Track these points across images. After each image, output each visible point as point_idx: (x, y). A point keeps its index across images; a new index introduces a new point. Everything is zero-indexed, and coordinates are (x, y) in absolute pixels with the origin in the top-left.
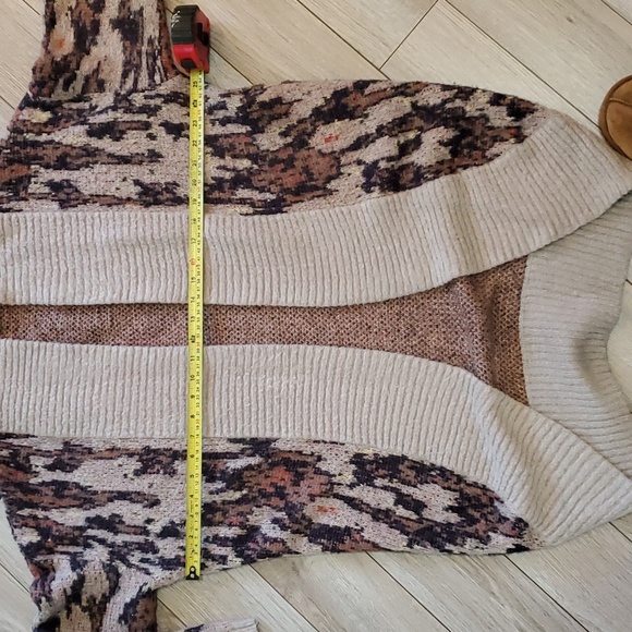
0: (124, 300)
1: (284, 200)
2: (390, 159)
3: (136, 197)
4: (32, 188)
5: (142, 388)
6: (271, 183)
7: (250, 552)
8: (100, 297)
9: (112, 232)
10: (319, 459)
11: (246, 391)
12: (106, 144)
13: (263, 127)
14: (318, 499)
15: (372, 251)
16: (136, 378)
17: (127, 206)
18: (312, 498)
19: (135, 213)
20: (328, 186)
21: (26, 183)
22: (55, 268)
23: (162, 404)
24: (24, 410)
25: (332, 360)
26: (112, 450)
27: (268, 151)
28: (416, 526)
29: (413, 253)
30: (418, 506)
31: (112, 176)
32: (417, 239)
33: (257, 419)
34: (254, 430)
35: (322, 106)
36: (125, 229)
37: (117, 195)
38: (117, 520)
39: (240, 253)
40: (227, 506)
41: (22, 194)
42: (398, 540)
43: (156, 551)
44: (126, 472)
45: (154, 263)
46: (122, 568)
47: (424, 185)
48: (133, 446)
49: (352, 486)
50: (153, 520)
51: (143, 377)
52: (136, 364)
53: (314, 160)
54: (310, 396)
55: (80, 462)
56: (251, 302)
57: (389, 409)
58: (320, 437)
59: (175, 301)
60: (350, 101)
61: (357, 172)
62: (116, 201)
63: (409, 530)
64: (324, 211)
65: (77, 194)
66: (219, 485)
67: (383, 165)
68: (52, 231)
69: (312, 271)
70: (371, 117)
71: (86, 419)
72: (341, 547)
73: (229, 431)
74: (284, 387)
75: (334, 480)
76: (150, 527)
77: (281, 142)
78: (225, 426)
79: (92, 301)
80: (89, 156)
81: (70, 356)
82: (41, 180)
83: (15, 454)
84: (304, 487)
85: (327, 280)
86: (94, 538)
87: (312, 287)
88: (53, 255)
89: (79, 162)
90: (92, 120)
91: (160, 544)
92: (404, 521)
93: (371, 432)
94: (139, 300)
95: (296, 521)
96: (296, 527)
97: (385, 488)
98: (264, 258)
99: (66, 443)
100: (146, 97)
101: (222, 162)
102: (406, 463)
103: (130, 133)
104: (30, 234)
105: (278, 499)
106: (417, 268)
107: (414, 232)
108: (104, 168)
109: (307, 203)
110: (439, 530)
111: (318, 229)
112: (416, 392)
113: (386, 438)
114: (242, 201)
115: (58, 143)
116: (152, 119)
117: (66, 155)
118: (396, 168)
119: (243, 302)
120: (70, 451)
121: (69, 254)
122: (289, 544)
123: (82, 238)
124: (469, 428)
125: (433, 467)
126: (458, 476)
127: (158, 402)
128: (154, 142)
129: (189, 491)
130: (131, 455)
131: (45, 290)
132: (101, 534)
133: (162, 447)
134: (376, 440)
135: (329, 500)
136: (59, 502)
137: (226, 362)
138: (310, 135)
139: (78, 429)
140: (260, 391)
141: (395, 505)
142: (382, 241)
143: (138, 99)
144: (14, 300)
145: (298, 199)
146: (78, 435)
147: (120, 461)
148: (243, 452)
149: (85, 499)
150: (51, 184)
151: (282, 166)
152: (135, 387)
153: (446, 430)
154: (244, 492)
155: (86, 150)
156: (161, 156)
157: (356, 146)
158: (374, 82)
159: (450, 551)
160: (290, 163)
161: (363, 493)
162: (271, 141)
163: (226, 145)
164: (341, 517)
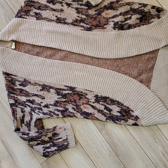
0: (47, 46)
1: (92, 28)
2: (122, 22)
3: (55, 20)
4: (31, 13)
5: (45, 69)
6: (90, 23)
7: (65, 115)
8: (41, 44)
9: (47, 28)
10: (87, 94)
11: (71, 74)
12: (51, 5)
13: (91, 8)
14: (84, 104)
15: (113, 45)
16: (44, 66)
17: (53, 22)
18: (83, 104)
19: (54, 24)
20: (104, 26)
21: (29, 12)
22: (32, 34)
23: (50, 74)
24: (16, 69)
25: (94, 70)
26: (35, 83)
27: (91, 14)
28: (109, 115)
29: (124, 47)
30: (110, 110)
31: (50, 14)
32: (126, 43)
33: (72, 82)
35: (107, 5)
36: (51, 28)
37: (51, 19)
38: (34, 101)
39: (78, 39)
40: (61, 102)
41: (28, 14)
42: (103, 118)
44: (38, 89)
45: (56, 38)
46: (33, 113)
47: (131, 29)
48: (41, 83)
49: (94, 103)
50: (43, 102)
51: (46, 67)
52: (45, 63)
53: (102, 19)
54: (87, 78)
55: (27, 85)
56: (78, 52)
57: (107, 84)
58: (88, 89)
59: (59, 48)
60: (114, 5)
61: (112, 24)
62: (50, 20)
63: (107, 116)
64: (102, 33)
65: (41, 17)
66: (60, 97)
67: (120, 23)
68: (33, 25)
69: (96, 48)
70: (119, 10)
71: (31, 74)
72: (88, 117)
73: (65, 84)
74: (81, 75)
75: (89, 100)
76: (41, 104)
77: (94, 13)
78: (64, 82)
79: (39, 45)
80: (46, 8)
81: (30, 58)
82: (33, 11)
83: (12, 80)
84: (81, 101)
85: (99, 51)
86: (27, 105)
87: (95, 52)
88: (32, 31)
89: (43, 9)
91: (43, 109)
92: (106, 114)
93: (101, 90)
94: (51, 47)
95: (78, 109)
96: (78, 110)
97: (102, 104)
98: (84, 42)
99: (25, 80)
101: (78, 15)
102: (109, 99)
103: (57, 4)
104: (28, 25)
105: (74, 103)
106: (124, 51)
107: (125, 42)
108: (49, 11)
109: (98, 29)
110: (115, 117)
111: (99, 37)
112: (115, 81)
113: (105, 92)
114: (82, 26)
115: (39, 3)
116: (63, 1)
117: (41, 6)
118: (123, 24)
119: (76, 52)
120: (25, 82)
121: (36, 32)
122: (75, 114)
123: (40, 28)
124: (127, 91)
125: (116, 101)
126: (122, 104)
127: (49, 73)
128: (63, 7)
129: (52, 97)
130: (40, 85)
131: (28, 40)
132: (29, 104)
133: (48, 85)
134: (102, 92)
135: (87, 105)
136: (21, 94)
137: (67, 66)
138: (102, 12)
139: (28, 77)
140: (75, 75)
141: (104, 109)
142: (116, 43)
144: (21, 40)
145: (96, 28)
146: (28, 78)
147: (37, 86)
148: (67, 89)
149: (27, 94)
150: (35, 13)
151: (93, 19)
152: (44, 68)
153: (121, 91)
154: (66, 99)
155: (45, 6)
156: (64, 11)
157: (113, 17)
158: (121, 1)
159: (117, 123)
160: (95, 19)
161: (96, 105)
162: (92, 12)
163: (80, 11)
164: (90, 110)
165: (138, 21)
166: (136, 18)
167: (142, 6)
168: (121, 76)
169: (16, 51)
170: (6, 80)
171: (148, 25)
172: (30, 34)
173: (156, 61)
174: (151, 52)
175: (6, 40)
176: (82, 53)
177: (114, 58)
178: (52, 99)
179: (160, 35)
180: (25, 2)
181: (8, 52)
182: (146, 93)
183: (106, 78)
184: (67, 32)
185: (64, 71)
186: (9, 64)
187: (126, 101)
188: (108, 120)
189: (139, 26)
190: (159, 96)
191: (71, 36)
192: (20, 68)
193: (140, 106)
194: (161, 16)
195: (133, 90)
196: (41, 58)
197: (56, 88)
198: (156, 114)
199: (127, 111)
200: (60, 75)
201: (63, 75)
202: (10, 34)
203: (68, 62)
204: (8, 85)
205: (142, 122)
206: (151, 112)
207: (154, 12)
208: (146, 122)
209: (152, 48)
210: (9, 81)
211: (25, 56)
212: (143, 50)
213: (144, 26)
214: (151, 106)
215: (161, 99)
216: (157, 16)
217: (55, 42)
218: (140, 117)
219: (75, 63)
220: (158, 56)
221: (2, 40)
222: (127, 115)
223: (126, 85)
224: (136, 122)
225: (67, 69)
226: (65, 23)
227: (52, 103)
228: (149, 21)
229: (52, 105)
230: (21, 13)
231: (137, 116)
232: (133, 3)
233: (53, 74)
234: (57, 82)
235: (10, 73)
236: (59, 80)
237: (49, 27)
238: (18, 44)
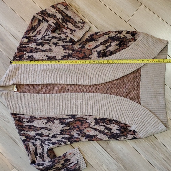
0: (44, 83)
2: (104, 50)
3: (47, 59)
4: (25, 57)
6: (76, 56)
7: (72, 141)
8: (39, 82)
9: (41, 67)
10: (87, 119)
11: (70, 104)
12: (40, 47)
13: (75, 43)
14: (87, 129)
15: (100, 71)
16: (45, 101)
18: (85, 128)
20: (90, 57)
21: (23, 56)
22: (29, 76)
23: (51, 107)
24: (22, 108)
25: (89, 96)
26: (41, 118)
27: (76, 49)
28: (110, 134)
29: (110, 72)
30: (110, 129)
31: (41, 55)
32: (111, 68)
33: (72, 110)
34: (72, 113)
35: (88, 38)
37: (43, 59)
38: (42, 134)
39: (70, 72)
40: (66, 130)
41: (22, 59)
42: (106, 138)
43: (51, 141)
44: (44, 123)
45: (50, 74)
46: (44, 145)
47: (113, 55)
48: (45, 117)
49: (94, 125)
52: (45, 98)
53: (86, 51)
54: (84, 105)
55: (34, 120)
56: (72, 84)
57: (102, 107)
58: (87, 114)
59: (55, 83)
60: (94, 37)
61: (96, 53)
63: (108, 135)
65: (34, 59)
66: (64, 125)
67: (102, 51)
68: (29, 67)
69: (86, 76)
70: (99, 40)
71: (35, 111)
72: (92, 140)
74: (78, 103)
75: (90, 124)
76: (49, 135)
77: (79, 47)
78: (65, 112)
79: (37, 83)
80: (37, 50)
81: (31, 96)
82: (26, 55)
83: (20, 119)
84: (83, 126)
85: (90, 78)
86: (37, 138)
87: (86, 80)
88: (29, 73)
89: (34, 51)
90: (37, 42)
91: (52, 139)
92: (107, 133)
93: (98, 113)
94: (47, 83)
95: (82, 134)
96: (82, 135)
97: (102, 126)
98: (75, 73)
99: (31, 116)
100: (48, 37)
101: (66, 51)
102: (107, 119)
103: (45, 45)
104: (24, 68)
105: (78, 129)
106: (111, 75)
108: (40, 53)
110: (115, 135)
111: (87, 67)
112: (108, 103)
113: (102, 114)
115: (30, 47)
116: (50, 42)
117: (32, 50)
118: (105, 52)
119: (70, 83)
120: (32, 118)
121: (32, 72)
122: (80, 139)
123: (35, 69)
124: (121, 110)
125: (113, 120)
126: (119, 122)
127: (50, 107)
128: (51, 47)
129: (57, 128)
130: (45, 119)
131: (27, 81)
132: (39, 137)
133: (51, 117)
134: (100, 114)
135: (89, 129)
136: (30, 130)
137: (65, 97)
138: (85, 45)
139: (33, 113)
140: (73, 104)
141: (105, 129)
143: (47, 38)
144: (20, 83)
146: (33, 114)
147: (42, 120)
148: (69, 118)
149: (35, 129)
150: (28, 56)
151: (79, 52)
152: (45, 103)
153: (116, 111)
154: (70, 127)
155: (36, 49)
156: (52, 50)
157: (96, 47)
158: (99, 32)
159: (118, 140)
160: (81, 51)
161: (97, 127)
162: (77, 47)
163: (67, 47)
164: (92, 133)
165: (118, 47)
166: (115, 45)
167: (118, 34)
168: (113, 97)
169: (18, 93)
170: (15, 119)
171: (126, 49)
172: (28, 75)
173: (141, 78)
174: (134, 71)
175: (8, 85)
176: (75, 84)
177: (104, 82)
178: (58, 129)
180: (17, 49)
181: (12, 95)
182: (138, 108)
183: (100, 101)
184: (58, 67)
185: (63, 102)
186: (15, 105)
187: (122, 119)
188: (110, 139)
189: (120, 51)
190: (150, 109)
191: (63, 71)
192: (25, 107)
193: (135, 121)
194: (136, 39)
195: (126, 107)
196: (41, 94)
197: (59, 118)
198: (150, 126)
199: (125, 127)
200: (60, 106)
201: (63, 106)
202: (10, 79)
203: (65, 94)
204: (17, 124)
205: (140, 134)
206: (145, 125)
207: (129, 36)
208: (143, 134)
209: (135, 68)
210: (18, 120)
211: (27, 96)
212: (126, 71)
213: (124, 50)
214: (144, 119)
215: (152, 111)
216: (133, 39)
217: (50, 79)
218: (137, 131)
219: (71, 93)
220: (141, 74)
221: (5, 85)
222: (125, 131)
223: (119, 104)
224: (134, 136)
225: (65, 99)
226: (56, 60)
228: (127, 45)
229: (59, 134)
230: (16, 59)
231: (134, 131)
232: (109, 32)
233: (54, 107)
234: (59, 113)
235: (17, 113)
236: (60, 111)
237: (43, 67)
238: (19, 87)
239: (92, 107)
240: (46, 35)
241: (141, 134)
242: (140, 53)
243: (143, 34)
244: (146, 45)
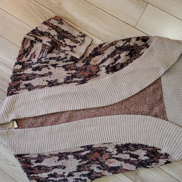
0: (48, 113)
1: (86, 80)
2: (113, 64)
3: (47, 85)
4: (21, 87)
5: (55, 137)
6: (81, 76)
7: (92, 177)
8: (42, 113)
9: (42, 95)
10: (106, 148)
11: (83, 133)
12: (37, 72)
13: (78, 61)
14: (108, 160)
15: (113, 89)
16: (53, 134)
17: (46, 87)
18: (107, 159)
19: (48, 89)
20: (97, 74)
21: (19, 86)
22: (30, 107)
24: (26, 147)
25: (104, 120)
26: (51, 155)
27: (79, 67)
28: (137, 162)
29: (124, 87)
30: (137, 157)
31: (40, 80)
32: (125, 83)
33: (87, 140)
34: (87, 143)
35: (91, 53)
36: (46, 94)
37: (42, 85)
38: (56, 174)
39: (77, 95)
40: (84, 166)
41: (19, 89)
42: (133, 167)
43: (67, 181)
44: (55, 160)
45: (54, 102)
47: (124, 68)
48: (56, 153)
49: (117, 154)
50: (65, 172)
51: (55, 134)
52: (53, 130)
53: (92, 68)
54: (100, 131)
55: (43, 159)
56: (82, 108)
57: (123, 131)
58: (105, 142)
59: (61, 111)
60: (99, 50)
61: (104, 69)
62: (42, 87)
63: (136, 164)
64: (97, 81)
65: (32, 86)
66: (81, 160)
67: (111, 66)
68: (27, 97)
69: (97, 97)
70: (105, 53)
71: (43, 148)
72: (117, 172)
73: (80, 145)
74: (92, 130)
75: (112, 153)
76: (64, 174)
77: (82, 64)
78: (79, 143)
80: (34, 76)
81: (36, 131)
82: (23, 84)
83: (26, 160)
84: (104, 157)
85: (101, 99)
87: (98, 102)
89: (31, 78)
90: (33, 66)
92: (134, 162)
93: (119, 138)
94: (52, 112)
95: (103, 167)
96: (104, 168)
97: (126, 153)
98: (83, 96)
99: (39, 155)
100: (45, 59)
101: (68, 72)
102: (131, 145)
103: (43, 68)
104: (22, 99)
105: (97, 161)
106: (127, 91)
107: (124, 81)
108: (38, 78)
109: (92, 79)
110: (144, 162)
111: (96, 86)
112: (129, 124)
113: (123, 139)
114: (75, 82)
115: (26, 74)
116: (48, 64)
117: (28, 77)
118: (115, 65)
119: (79, 109)
120: (40, 157)
121: (33, 103)
122: (103, 174)
123: (35, 98)
125: (139, 145)
126: (146, 145)
127: (60, 140)
128: (50, 70)
129: (72, 164)
130: (56, 156)
131: (28, 113)
132: (52, 179)
133: (63, 152)
134: (121, 140)
135: (111, 159)
136: (40, 171)
137: (76, 126)
138: (90, 61)
139: (41, 151)
140: (86, 132)
141: (130, 157)
142: (115, 86)
143: (43, 60)
144: (21, 117)
145: (89, 79)
146: (41, 152)
147: (53, 158)
148: (85, 149)
149: (46, 170)
150: (25, 85)
151: (84, 71)
152: (53, 137)
153: (139, 133)
154: (88, 161)
155: (32, 74)
156: (52, 73)
157: (102, 62)
158: (104, 44)
160: (86, 69)
161: (120, 156)
162: (80, 65)
163: (68, 67)
164: (116, 164)
165: (128, 57)
166: (124, 55)
167: (126, 42)
168: (133, 117)
169: (20, 129)
170: (20, 162)
171: (139, 58)
172: (28, 107)
173: (163, 90)
174: (153, 83)
175: (6, 122)
176: (86, 108)
177: (119, 101)
178: (73, 165)
179: (156, 64)
180: (11, 78)
181: (12, 133)
182: (166, 126)
183: (119, 124)
184: (62, 92)
185: (75, 132)
186: (18, 144)
187: (149, 141)
188: (138, 168)
189: (131, 62)
190: (180, 125)
191: (68, 95)
192: (30, 145)
193: (165, 141)
194: (149, 44)
195: (151, 127)
196: (46, 127)
197: (73, 152)
199: (154, 151)
200: (72, 137)
201: (75, 136)
202: (8, 115)
203: (75, 122)
204: (24, 167)
206: (178, 144)
207: (140, 43)
208: (177, 156)
209: (153, 79)
210: (24, 162)
211: (30, 131)
212: (144, 83)
213: (136, 60)
214: (176, 138)
216: (145, 45)
217: (55, 107)
218: (170, 154)
219: (83, 120)
220: (162, 84)
221: (3, 123)
222: (155, 155)
223: (142, 124)
224: (167, 160)
225: (76, 129)
226: (58, 84)
227: (75, 170)
228: (139, 53)
229: (76, 172)
230: (12, 90)
231: (166, 154)
232: (116, 42)
233: (64, 139)
234: (72, 146)
235: (22, 153)
236: (73, 144)
237: (44, 94)
238: (20, 122)
239: (110, 133)
240: (42, 57)
241: (175, 157)
242: (156, 61)
243: (156, 38)
244: (162, 50)
